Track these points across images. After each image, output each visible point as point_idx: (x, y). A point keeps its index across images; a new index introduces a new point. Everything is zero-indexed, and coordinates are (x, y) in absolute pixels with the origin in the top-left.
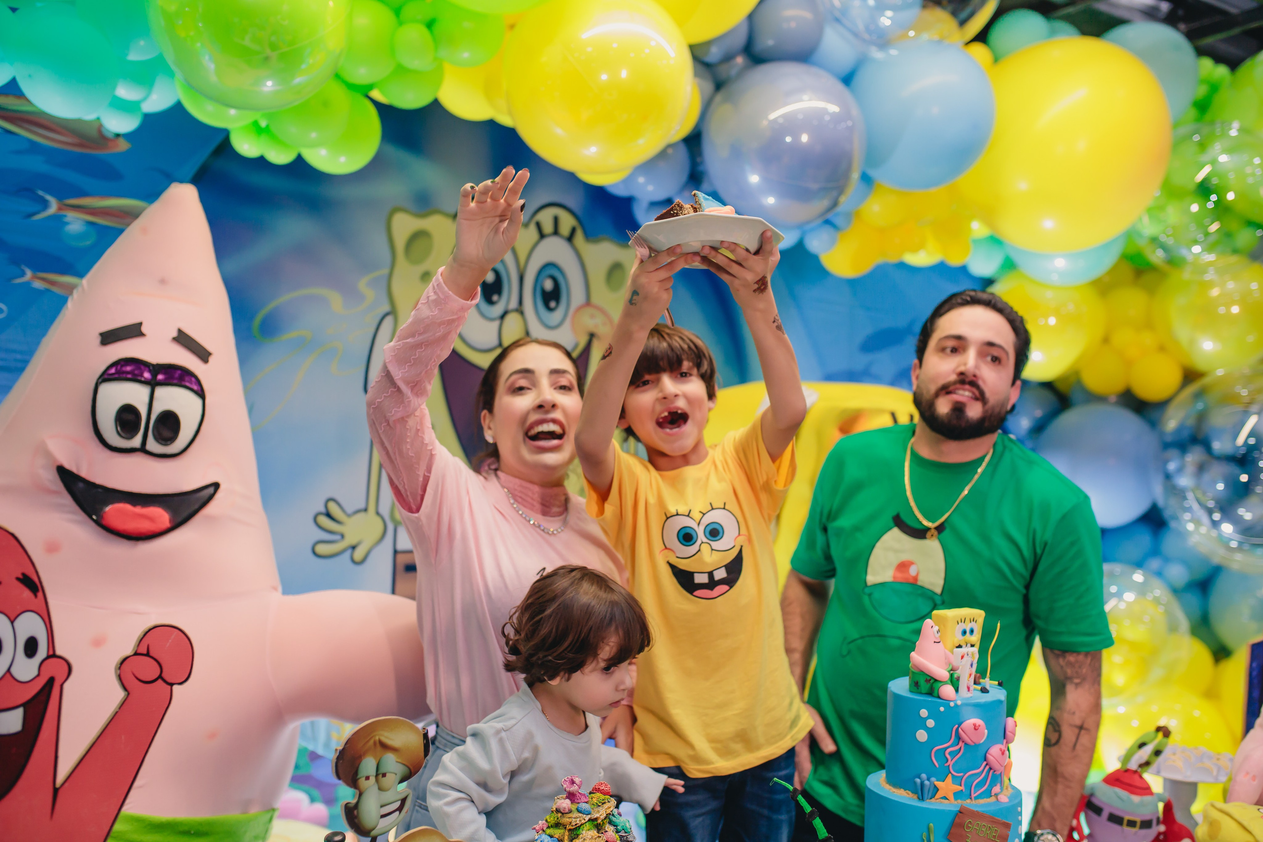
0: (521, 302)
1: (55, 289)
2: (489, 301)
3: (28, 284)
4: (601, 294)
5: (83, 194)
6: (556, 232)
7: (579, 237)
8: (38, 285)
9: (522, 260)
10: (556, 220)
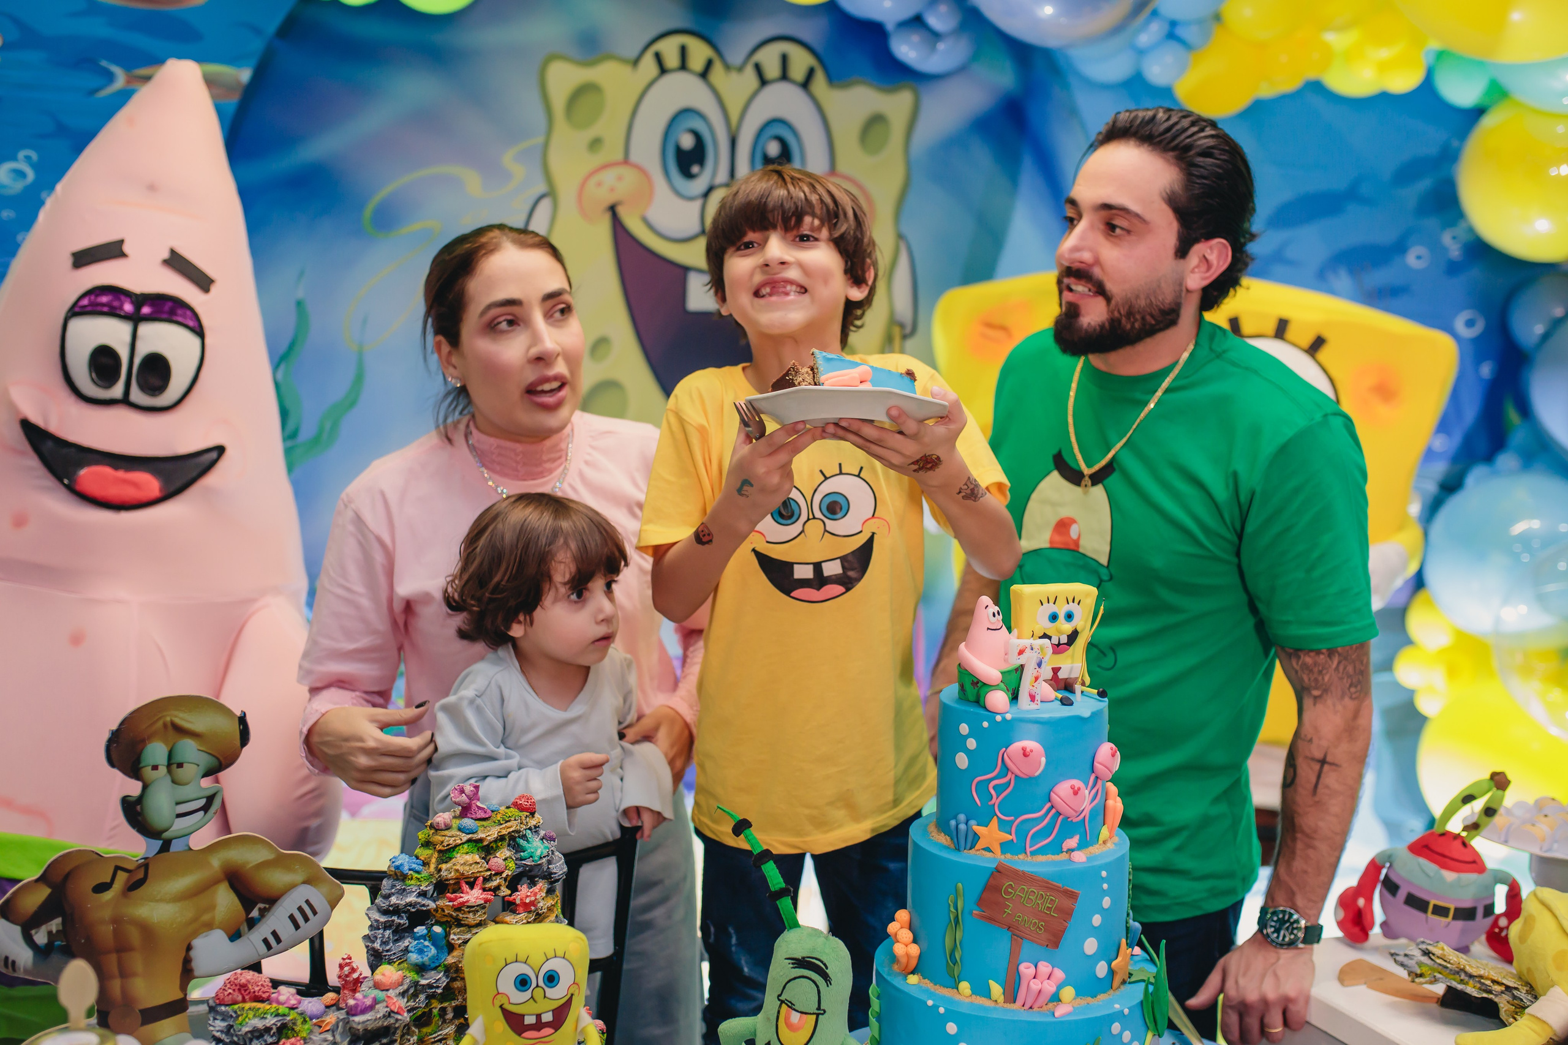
2: (688, 174)
6: (784, 76)
9: (734, 117)
10: (784, 59)
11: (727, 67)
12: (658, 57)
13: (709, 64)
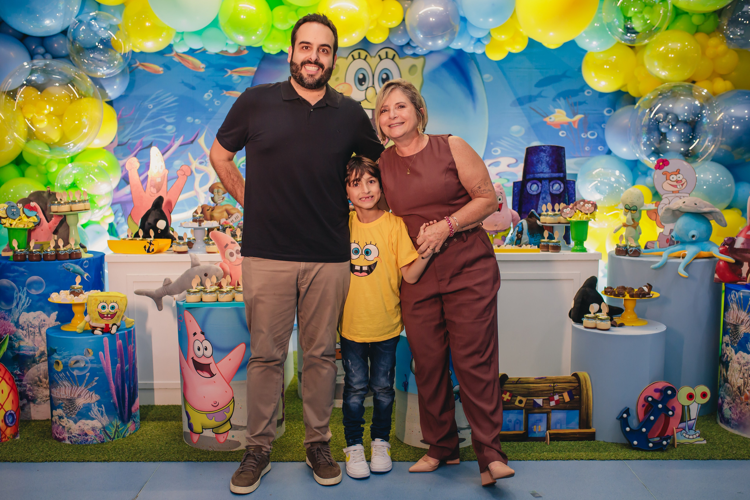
0: (373, 84)
1: (232, 95)
2: (361, 84)
6: (387, 57)
7: (397, 58)
8: (227, 95)
9: (373, 70)
10: (387, 53)
11: (371, 57)
12: (353, 56)
13: (366, 56)
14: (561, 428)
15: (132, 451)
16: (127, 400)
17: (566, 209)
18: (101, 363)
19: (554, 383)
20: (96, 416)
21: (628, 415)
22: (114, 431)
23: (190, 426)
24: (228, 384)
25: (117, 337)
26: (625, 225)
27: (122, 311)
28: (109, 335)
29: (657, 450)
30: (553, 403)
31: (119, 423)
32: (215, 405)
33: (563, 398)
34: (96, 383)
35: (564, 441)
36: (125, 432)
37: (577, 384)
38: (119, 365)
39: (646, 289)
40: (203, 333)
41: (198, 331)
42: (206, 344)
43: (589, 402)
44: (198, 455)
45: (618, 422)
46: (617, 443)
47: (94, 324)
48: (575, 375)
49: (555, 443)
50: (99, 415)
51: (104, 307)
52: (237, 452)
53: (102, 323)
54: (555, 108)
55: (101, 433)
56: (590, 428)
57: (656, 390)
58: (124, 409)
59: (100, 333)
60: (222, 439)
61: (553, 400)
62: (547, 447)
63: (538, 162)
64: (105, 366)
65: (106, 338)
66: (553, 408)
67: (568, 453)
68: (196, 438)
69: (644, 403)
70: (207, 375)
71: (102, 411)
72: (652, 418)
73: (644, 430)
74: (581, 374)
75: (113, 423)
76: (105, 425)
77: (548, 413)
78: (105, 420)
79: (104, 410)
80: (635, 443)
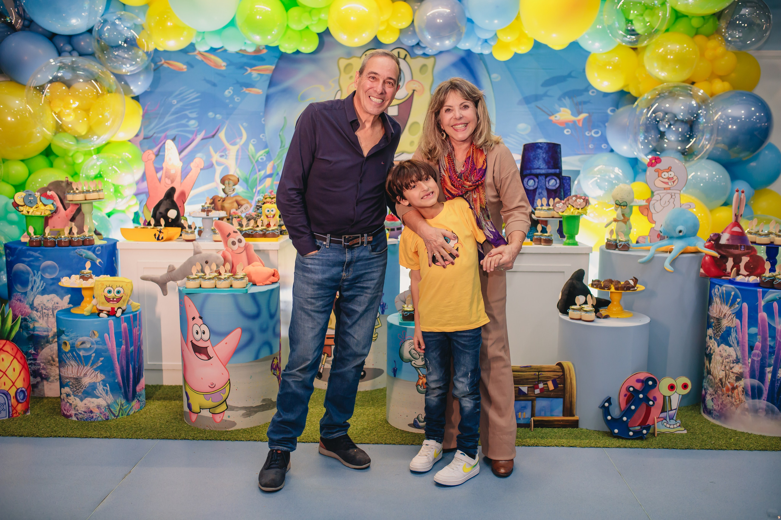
1: (251, 92)
3: (244, 92)
4: (417, 75)
5: (255, 66)
7: (408, 58)
8: (247, 92)
14: (545, 415)
15: (133, 428)
16: (131, 380)
17: (559, 203)
18: (106, 345)
19: (539, 372)
20: (101, 394)
21: (610, 404)
22: (118, 409)
23: (189, 406)
24: (225, 366)
25: (122, 320)
26: (615, 220)
27: (128, 295)
28: (114, 318)
29: (637, 439)
30: (537, 391)
31: (124, 401)
32: (212, 386)
33: (548, 387)
34: (101, 363)
35: (548, 428)
36: (130, 411)
37: (561, 373)
38: (123, 347)
39: (632, 283)
40: (201, 318)
41: (197, 316)
42: (204, 328)
43: (573, 391)
44: (195, 434)
45: (601, 411)
46: (599, 431)
47: (100, 308)
48: (560, 364)
49: (539, 429)
50: (104, 394)
51: (110, 292)
52: (232, 432)
53: (108, 307)
54: (561, 107)
55: (106, 411)
56: (573, 416)
57: (638, 381)
58: (129, 388)
59: (106, 316)
60: (218, 418)
61: (538, 388)
62: (530, 433)
63: (535, 158)
64: (110, 347)
65: (111, 320)
66: (537, 396)
67: (550, 440)
68: (194, 417)
69: (626, 393)
70: (205, 358)
71: (107, 390)
72: (633, 407)
73: (625, 419)
74: (565, 364)
75: (117, 401)
76: (109, 403)
77: (533, 401)
78: (110, 399)
79: (109, 389)
80: (616, 431)
